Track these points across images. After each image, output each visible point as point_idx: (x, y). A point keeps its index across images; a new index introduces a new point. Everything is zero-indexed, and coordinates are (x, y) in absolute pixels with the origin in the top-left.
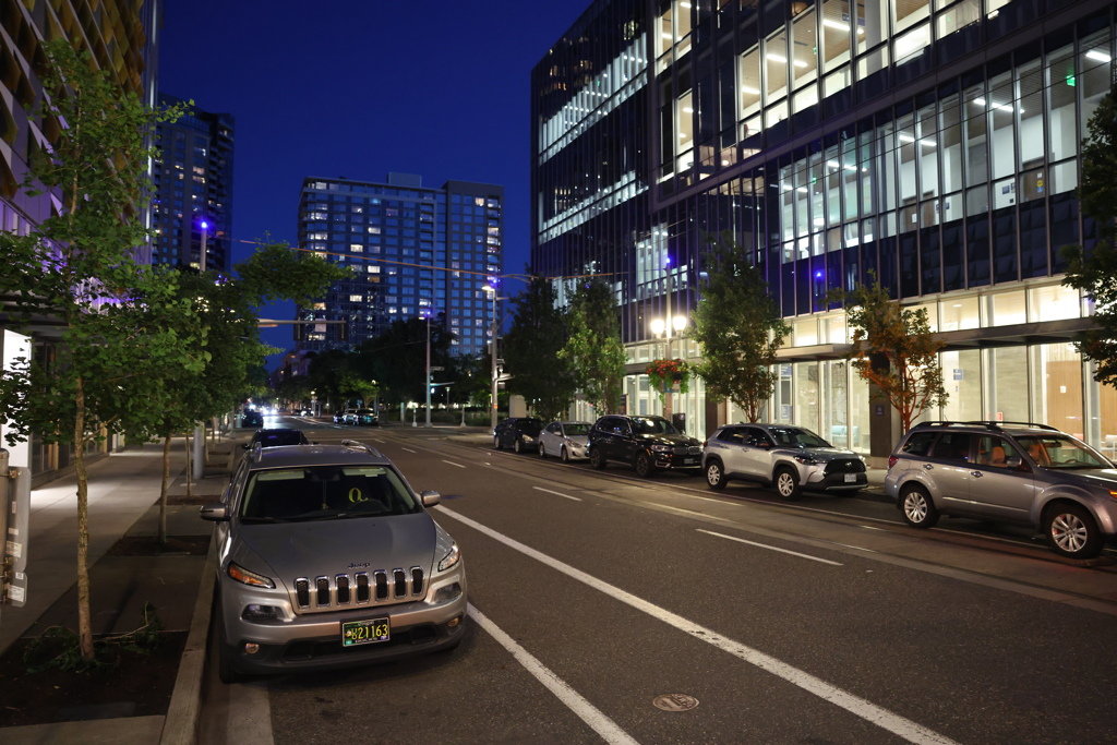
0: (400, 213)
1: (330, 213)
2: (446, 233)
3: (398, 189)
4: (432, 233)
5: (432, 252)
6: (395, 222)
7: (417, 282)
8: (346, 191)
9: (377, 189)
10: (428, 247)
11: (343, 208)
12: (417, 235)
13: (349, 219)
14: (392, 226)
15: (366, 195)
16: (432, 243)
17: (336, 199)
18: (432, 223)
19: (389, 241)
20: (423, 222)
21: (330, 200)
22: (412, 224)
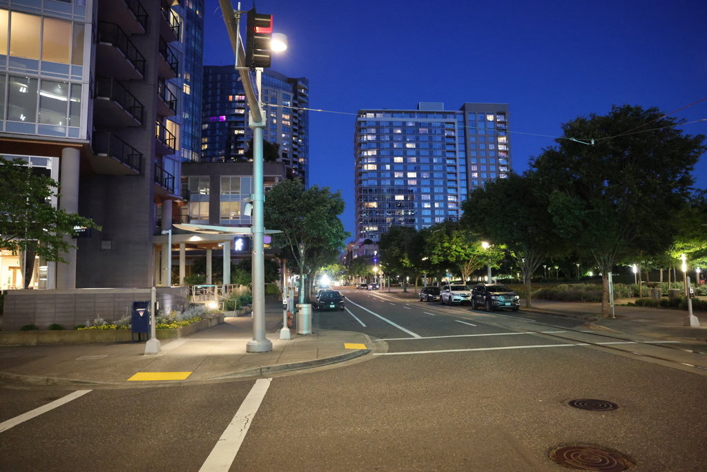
0: (430, 131)
1: (378, 134)
2: (465, 143)
3: (426, 114)
4: (455, 145)
5: (455, 159)
6: (426, 139)
7: (445, 183)
8: (389, 118)
9: (411, 114)
10: (451, 155)
11: (387, 131)
12: (443, 147)
13: (391, 138)
14: (423, 142)
15: (404, 120)
16: (455, 152)
17: (381, 124)
18: (454, 137)
19: (422, 153)
20: (447, 137)
21: (377, 125)
22: (439, 138)
